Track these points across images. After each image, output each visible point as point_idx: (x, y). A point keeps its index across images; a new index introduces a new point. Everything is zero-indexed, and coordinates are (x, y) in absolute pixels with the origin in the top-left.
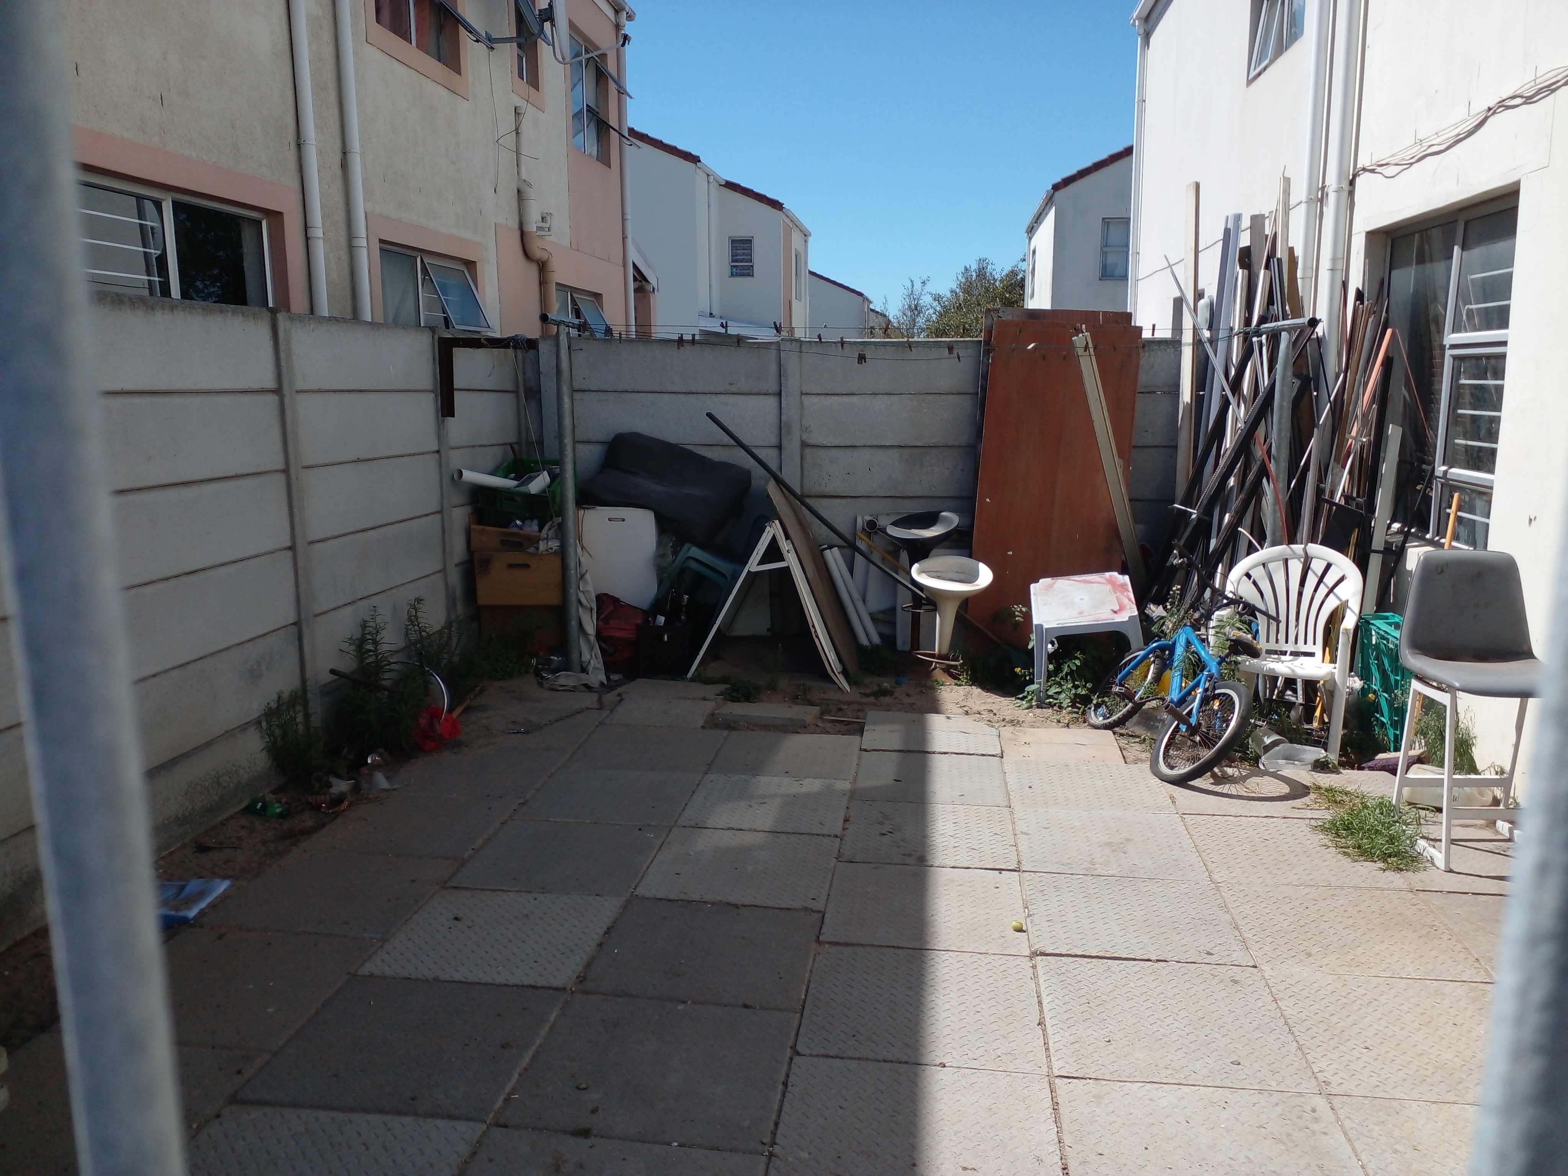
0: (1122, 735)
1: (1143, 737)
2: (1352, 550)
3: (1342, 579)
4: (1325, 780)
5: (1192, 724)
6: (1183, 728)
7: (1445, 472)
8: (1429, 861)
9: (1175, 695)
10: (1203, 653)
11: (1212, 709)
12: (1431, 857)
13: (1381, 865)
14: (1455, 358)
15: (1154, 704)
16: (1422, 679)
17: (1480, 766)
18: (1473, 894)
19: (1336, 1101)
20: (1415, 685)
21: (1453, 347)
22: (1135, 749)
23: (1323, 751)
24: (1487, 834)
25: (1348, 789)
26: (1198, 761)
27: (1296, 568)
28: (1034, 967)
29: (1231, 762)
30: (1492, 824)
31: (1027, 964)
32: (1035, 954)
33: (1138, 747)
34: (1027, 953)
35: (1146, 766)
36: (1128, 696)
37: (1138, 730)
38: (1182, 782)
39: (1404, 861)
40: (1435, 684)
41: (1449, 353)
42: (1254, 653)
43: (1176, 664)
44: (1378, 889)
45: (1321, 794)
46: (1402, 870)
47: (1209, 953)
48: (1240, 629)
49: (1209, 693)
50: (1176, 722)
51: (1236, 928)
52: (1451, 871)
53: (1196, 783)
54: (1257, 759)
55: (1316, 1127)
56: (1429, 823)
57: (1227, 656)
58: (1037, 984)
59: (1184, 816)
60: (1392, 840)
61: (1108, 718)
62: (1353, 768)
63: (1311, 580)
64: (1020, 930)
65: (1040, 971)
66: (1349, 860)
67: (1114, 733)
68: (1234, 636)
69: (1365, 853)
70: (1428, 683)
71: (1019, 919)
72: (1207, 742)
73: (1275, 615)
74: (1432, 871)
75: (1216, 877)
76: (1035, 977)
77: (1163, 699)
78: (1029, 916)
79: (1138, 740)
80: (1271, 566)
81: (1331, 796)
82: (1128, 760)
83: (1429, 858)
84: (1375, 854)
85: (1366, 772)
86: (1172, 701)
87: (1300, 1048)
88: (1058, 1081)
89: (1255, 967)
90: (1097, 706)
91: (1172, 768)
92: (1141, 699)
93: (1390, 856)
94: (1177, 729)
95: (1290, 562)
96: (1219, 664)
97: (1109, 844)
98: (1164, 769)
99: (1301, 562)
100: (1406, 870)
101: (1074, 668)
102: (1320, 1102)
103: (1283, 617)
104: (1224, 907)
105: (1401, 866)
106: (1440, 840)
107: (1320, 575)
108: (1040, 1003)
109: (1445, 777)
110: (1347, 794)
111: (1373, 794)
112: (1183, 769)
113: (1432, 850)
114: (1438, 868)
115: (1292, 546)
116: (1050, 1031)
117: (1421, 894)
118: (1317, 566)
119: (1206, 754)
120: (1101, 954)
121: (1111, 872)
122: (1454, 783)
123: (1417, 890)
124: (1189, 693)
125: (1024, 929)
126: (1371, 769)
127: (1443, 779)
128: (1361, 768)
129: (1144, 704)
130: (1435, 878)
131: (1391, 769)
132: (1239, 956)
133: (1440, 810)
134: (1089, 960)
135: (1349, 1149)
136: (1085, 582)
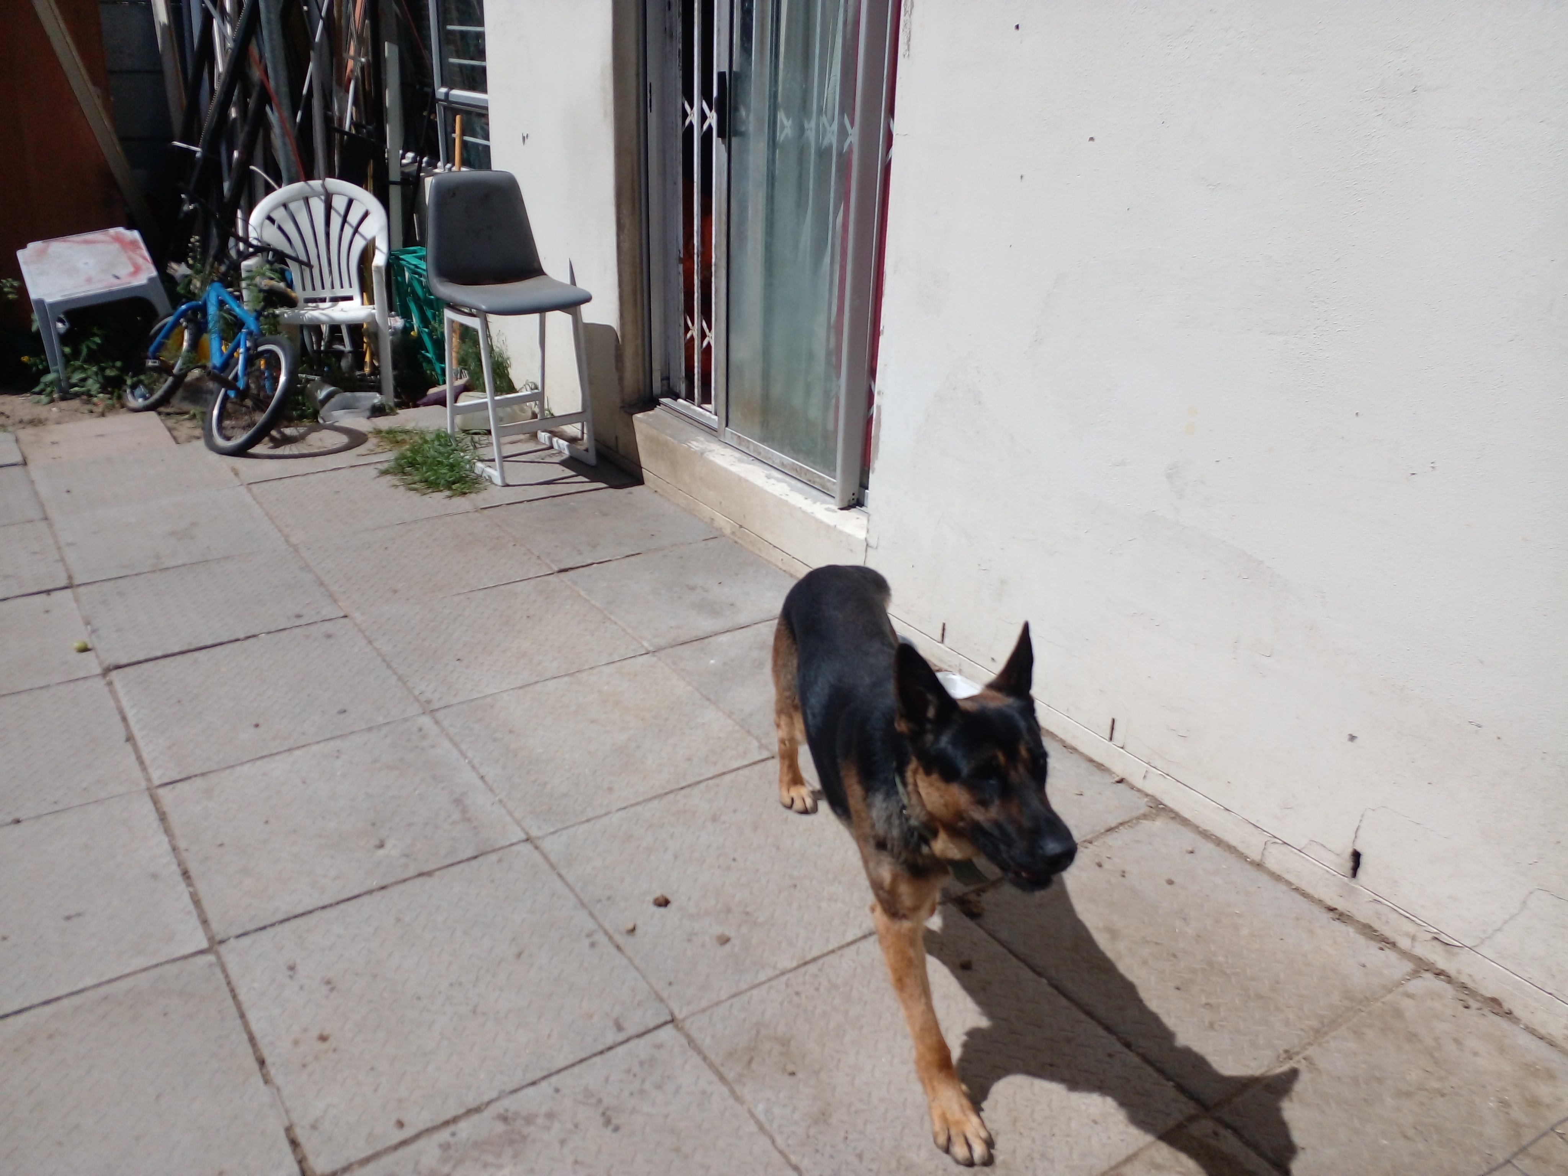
0: (168, 414)
1: (192, 412)
2: (370, 183)
3: (366, 215)
4: (384, 423)
5: (239, 388)
6: (232, 394)
7: (447, 95)
8: (487, 480)
9: (216, 360)
10: (237, 310)
11: (259, 369)
12: (489, 476)
13: (447, 493)
15: (196, 373)
16: (455, 307)
17: (517, 385)
18: (528, 501)
19: (439, 715)
20: (448, 314)
22: (186, 428)
23: (378, 395)
24: (531, 446)
25: (407, 428)
26: (254, 427)
27: (318, 206)
28: (110, 684)
29: (290, 422)
30: (534, 436)
31: (101, 683)
32: (107, 671)
33: (189, 424)
34: (98, 671)
35: (201, 443)
36: (165, 369)
37: (186, 406)
38: (241, 451)
39: (466, 485)
40: (466, 311)
42: (292, 303)
43: (210, 325)
44: (448, 515)
45: (382, 437)
46: (465, 494)
47: (299, 616)
48: (272, 279)
49: (251, 352)
50: (223, 391)
51: (322, 584)
52: (508, 485)
53: (257, 449)
54: (315, 415)
55: (425, 743)
56: (482, 446)
57: (264, 309)
58: (117, 700)
59: (250, 486)
60: (452, 467)
61: (148, 398)
62: (408, 407)
63: (336, 221)
64: (85, 650)
65: (118, 685)
66: (418, 495)
67: (159, 414)
68: (265, 285)
69: (432, 485)
70: (460, 311)
71: (82, 637)
72: (260, 404)
73: (306, 261)
74: (492, 489)
75: (293, 540)
76: (113, 694)
77: (204, 367)
78: (94, 631)
79: (187, 416)
80: (292, 206)
81: (392, 437)
82: (180, 440)
83: (487, 478)
84: (439, 484)
85: (422, 409)
86: (215, 367)
87: (400, 678)
88: (161, 792)
89: (346, 617)
90: (134, 387)
91: (228, 439)
92: (181, 370)
93: (454, 483)
94: (226, 397)
95: (310, 200)
96: (257, 318)
97: (173, 533)
98: (220, 442)
99: (321, 200)
100: (470, 493)
101: (94, 347)
102: (425, 721)
103: (314, 261)
104: (306, 568)
105: (465, 490)
106: (493, 460)
107: (342, 212)
108: (124, 719)
109: (488, 400)
110: (407, 432)
111: (431, 429)
112: (240, 438)
113: (489, 470)
114: (496, 485)
115: (310, 182)
116: (141, 743)
117: (486, 511)
118: (339, 203)
119: (261, 418)
120: (185, 648)
121: (180, 562)
122: (497, 405)
123: (482, 509)
124: (231, 356)
125: (90, 646)
126: (426, 404)
127: (486, 403)
128: (416, 406)
129: (185, 375)
130: (495, 495)
131: (441, 401)
132: (329, 611)
133: (489, 432)
134: (172, 658)
135: (455, 753)
136: (86, 242)
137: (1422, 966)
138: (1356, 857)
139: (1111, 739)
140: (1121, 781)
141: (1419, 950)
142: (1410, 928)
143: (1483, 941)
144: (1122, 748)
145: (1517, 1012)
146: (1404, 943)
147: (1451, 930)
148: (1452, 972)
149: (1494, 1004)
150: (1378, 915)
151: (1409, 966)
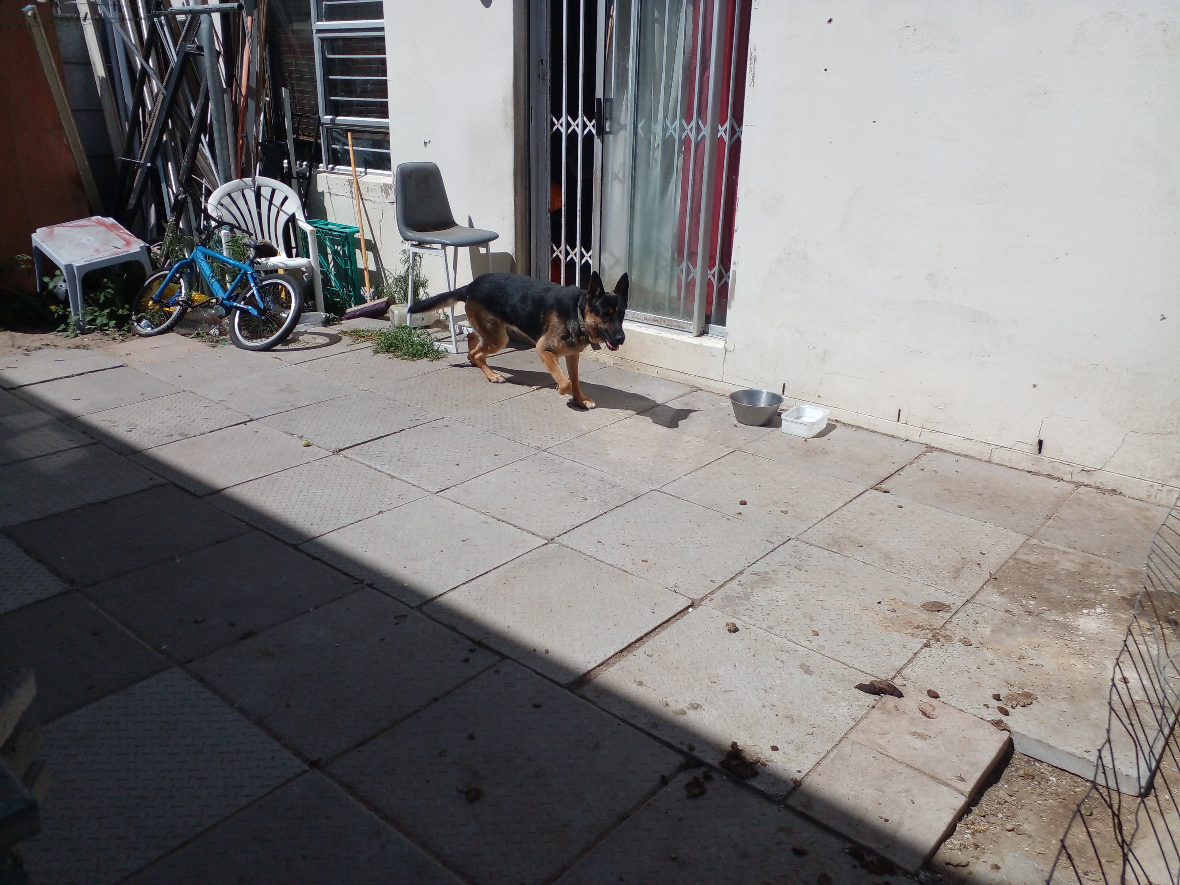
1: (195, 333)
3: (286, 198)
4: (340, 328)
7: (333, 121)
13: (427, 359)
14: (322, 40)
16: (420, 245)
20: (413, 249)
21: (319, 31)
25: (362, 329)
27: (250, 195)
35: (232, 347)
38: (272, 348)
39: (434, 355)
40: (428, 246)
41: (316, 37)
45: (351, 335)
53: (277, 347)
59: (298, 365)
61: (159, 326)
62: (345, 319)
63: (265, 204)
67: (176, 335)
69: (414, 356)
70: (423, 247)
73: (246, 229)
75: (362, 388)
80: (233, 195)
81: (358, 334)
83: (444, 350)
84: (419, 355)
89: (444, 418)
93: (426, 354)
95: (245, 191)
97: (282, 390)
99: (252, 190)
103: (252, 231)
104: (389, 399)
107: (269, 198)
110: (365, 331)
112: (268, 340)
114: (452, 353)
115: (244, 179)
118: (266, 192)
126: (354, 317)
132: (430, 416)
136: (79, 226)
137: (1078, 485)
138: (1040, 443)
139: (898, 421)
140: (906, 440)
141: (1075, 479)
142: (1069, 469)
143: (1105, 464)
144: (906, 423)
145: (1124, 493)
146: (1067, 477)
147: (1090, 464)
148: (1092, 484)
149: (1114, 491)
150: (1053, 468)
151: (1073, 486)
